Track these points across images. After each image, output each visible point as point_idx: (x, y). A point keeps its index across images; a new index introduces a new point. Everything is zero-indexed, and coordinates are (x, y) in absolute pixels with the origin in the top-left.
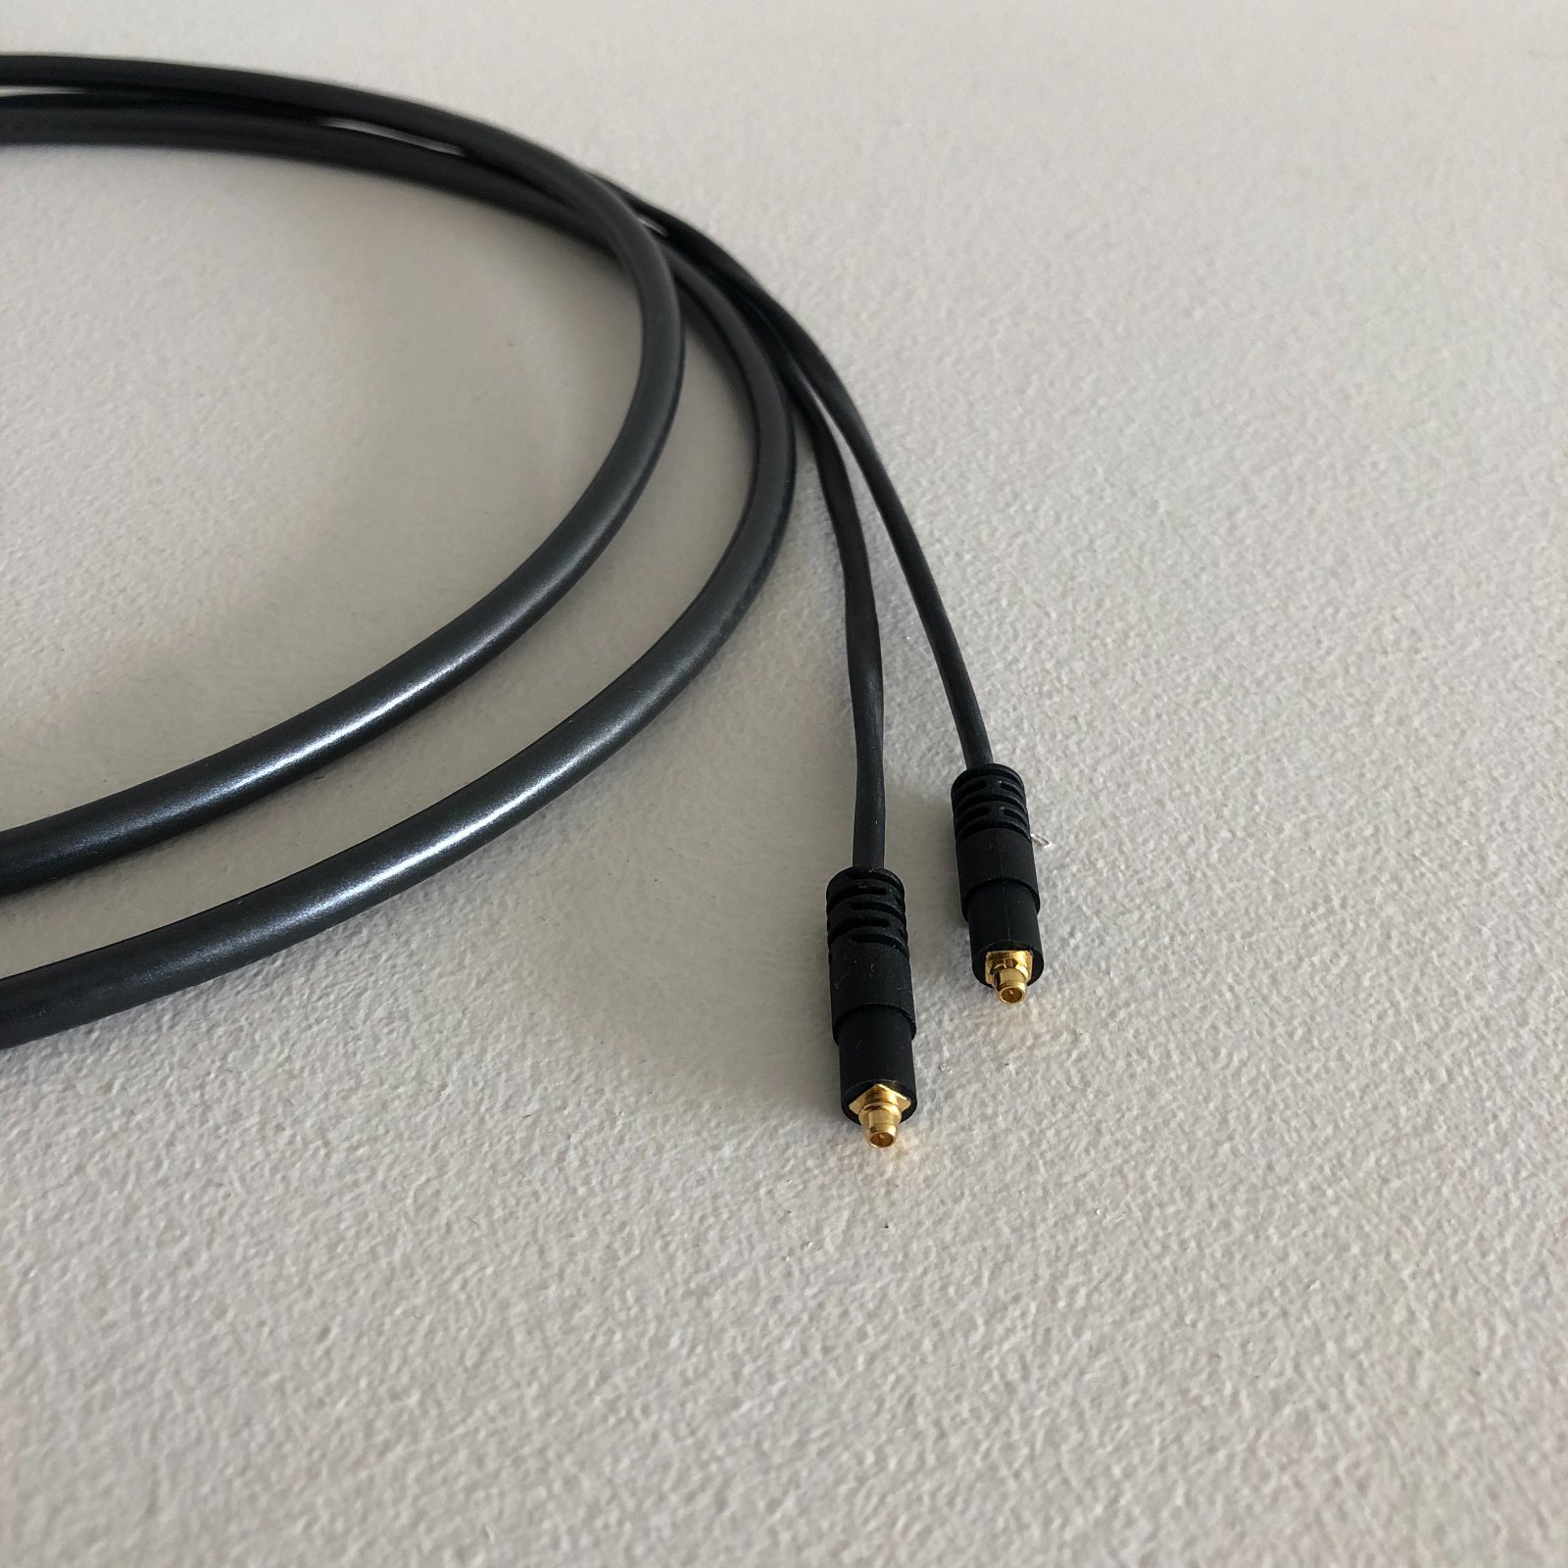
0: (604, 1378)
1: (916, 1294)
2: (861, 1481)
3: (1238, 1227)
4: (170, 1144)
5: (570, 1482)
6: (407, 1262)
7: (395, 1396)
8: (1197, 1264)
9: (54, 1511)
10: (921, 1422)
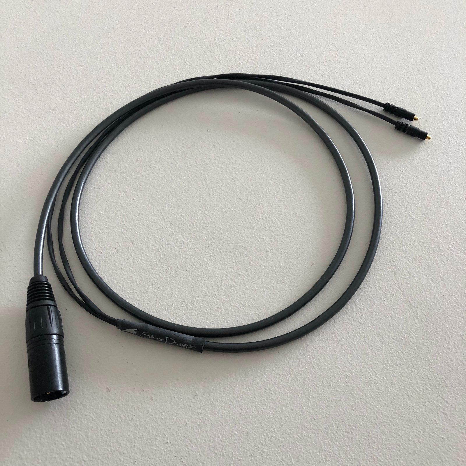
0: (443, 171)
1: (444, 145)
2: (461, 157)
3: (448, 119)
4: (400, 197)
5: (453, 177)
6: (424, 181)
7: (439, 187)
8: (450, 124)
9: (441, 215)
10: (458, 151)
